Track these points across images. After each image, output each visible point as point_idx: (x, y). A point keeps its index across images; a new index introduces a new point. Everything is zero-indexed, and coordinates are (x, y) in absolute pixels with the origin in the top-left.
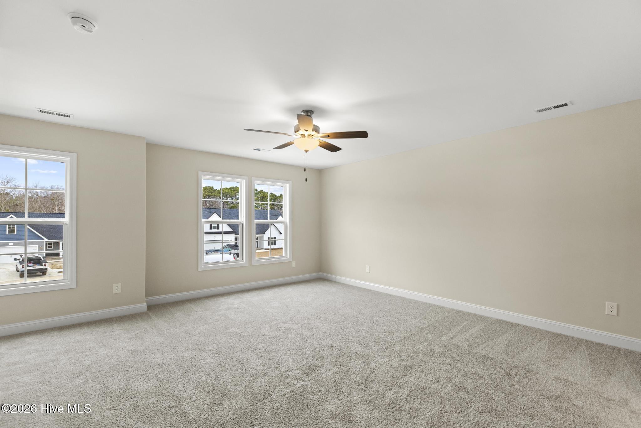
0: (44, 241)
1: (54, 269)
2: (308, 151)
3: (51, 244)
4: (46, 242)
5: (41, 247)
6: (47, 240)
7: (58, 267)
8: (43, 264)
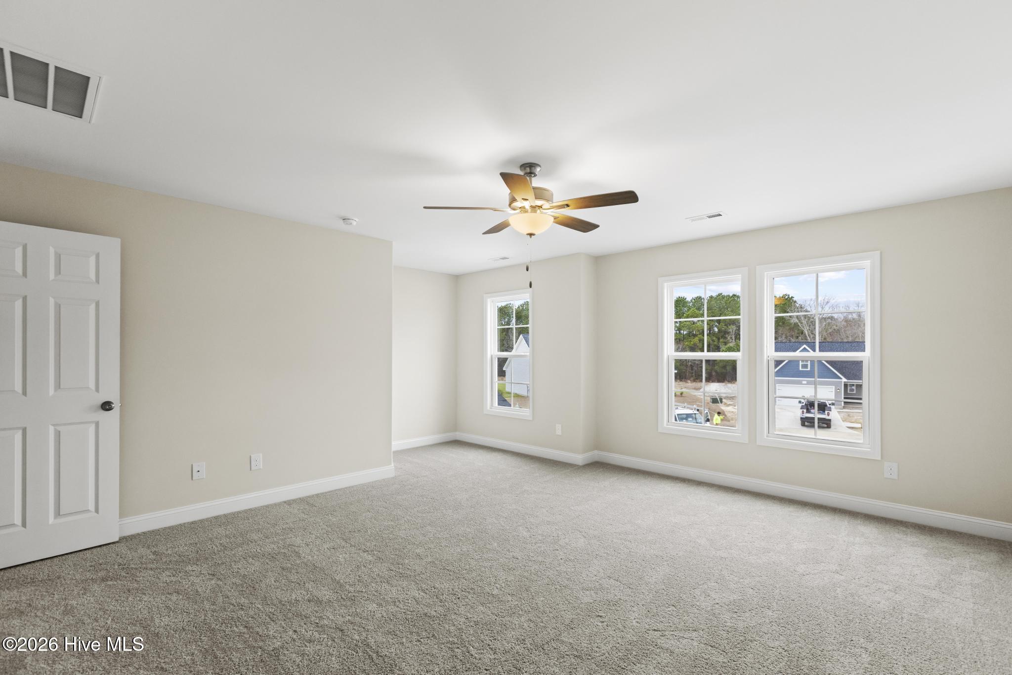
0: (842, 382)
1: (847, 422)
2: (534, 235)
3: (853, 385)
4: (844, 382)
5: (838, 389)
6: (845, 380)
7: (853, 421)
8: (826, 412)
